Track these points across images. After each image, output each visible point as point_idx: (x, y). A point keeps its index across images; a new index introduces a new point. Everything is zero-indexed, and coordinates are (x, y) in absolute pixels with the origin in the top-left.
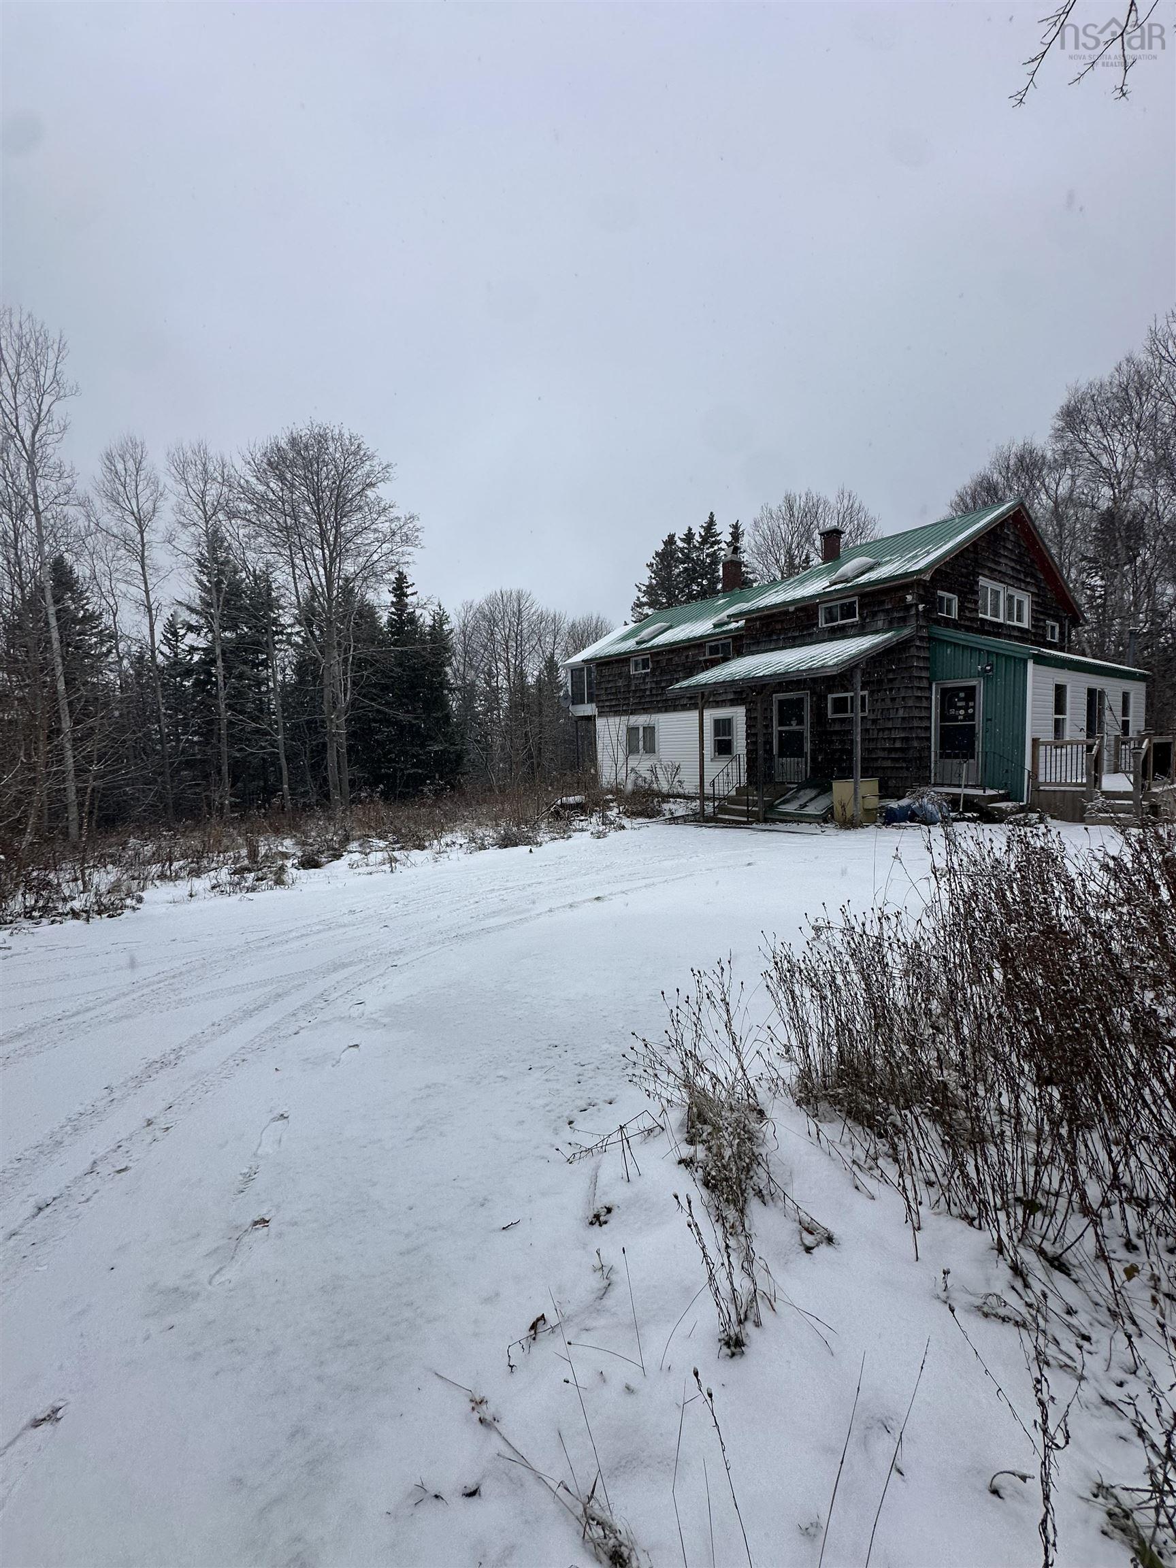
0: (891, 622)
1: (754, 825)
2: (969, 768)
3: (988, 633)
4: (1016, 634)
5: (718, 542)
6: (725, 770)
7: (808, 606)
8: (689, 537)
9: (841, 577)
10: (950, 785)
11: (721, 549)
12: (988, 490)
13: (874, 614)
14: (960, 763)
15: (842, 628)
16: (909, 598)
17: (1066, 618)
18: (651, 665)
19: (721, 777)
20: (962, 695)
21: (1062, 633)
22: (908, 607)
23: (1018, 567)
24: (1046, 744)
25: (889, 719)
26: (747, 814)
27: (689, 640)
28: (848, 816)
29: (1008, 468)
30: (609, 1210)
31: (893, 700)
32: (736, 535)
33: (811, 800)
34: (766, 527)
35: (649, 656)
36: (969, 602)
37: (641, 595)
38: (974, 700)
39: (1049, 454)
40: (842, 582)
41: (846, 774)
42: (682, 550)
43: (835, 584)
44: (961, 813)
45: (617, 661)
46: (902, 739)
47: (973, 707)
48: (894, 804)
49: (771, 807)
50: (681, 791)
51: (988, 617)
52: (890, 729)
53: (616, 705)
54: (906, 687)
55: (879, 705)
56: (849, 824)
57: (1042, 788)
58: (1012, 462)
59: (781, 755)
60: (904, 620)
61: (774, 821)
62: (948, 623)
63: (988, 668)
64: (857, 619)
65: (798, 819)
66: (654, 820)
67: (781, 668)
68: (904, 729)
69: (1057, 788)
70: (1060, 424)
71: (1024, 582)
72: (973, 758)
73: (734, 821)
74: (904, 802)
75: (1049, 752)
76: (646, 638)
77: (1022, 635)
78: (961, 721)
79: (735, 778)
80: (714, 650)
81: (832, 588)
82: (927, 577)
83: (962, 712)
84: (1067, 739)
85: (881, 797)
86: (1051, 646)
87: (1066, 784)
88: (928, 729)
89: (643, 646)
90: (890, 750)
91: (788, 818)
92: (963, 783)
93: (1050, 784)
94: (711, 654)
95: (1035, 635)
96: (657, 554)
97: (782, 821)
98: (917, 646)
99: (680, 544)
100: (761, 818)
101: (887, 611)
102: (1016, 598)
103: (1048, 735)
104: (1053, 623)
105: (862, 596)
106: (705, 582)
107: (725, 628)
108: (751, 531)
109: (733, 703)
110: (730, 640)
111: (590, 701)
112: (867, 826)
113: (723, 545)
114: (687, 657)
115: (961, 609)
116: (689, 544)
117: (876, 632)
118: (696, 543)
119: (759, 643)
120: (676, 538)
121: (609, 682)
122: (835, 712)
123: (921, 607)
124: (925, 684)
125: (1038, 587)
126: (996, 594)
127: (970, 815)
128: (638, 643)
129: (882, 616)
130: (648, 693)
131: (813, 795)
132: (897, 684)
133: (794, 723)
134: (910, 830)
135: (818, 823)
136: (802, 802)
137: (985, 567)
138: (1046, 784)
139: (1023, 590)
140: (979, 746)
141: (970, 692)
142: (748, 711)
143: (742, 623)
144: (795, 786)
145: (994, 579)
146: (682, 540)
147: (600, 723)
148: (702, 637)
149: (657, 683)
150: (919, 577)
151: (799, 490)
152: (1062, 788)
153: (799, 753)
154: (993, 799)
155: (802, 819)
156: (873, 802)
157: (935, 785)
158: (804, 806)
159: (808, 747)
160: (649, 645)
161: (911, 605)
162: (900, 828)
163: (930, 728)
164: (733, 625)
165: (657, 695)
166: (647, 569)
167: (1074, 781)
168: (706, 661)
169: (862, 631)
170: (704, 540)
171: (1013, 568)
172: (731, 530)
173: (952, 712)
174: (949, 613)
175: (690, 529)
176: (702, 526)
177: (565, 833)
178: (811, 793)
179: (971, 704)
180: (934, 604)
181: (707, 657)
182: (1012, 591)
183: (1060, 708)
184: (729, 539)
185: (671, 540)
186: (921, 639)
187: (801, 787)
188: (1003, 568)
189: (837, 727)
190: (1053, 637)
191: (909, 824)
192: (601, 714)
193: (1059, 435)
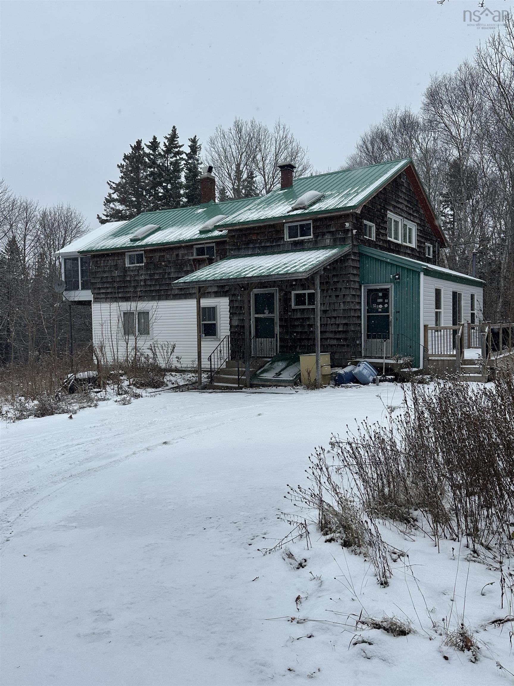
0: (335, 240)
1: (244, 390)
2: (387, 346)
3: (393, 251)
4: (409, 252)
5: (179, 153)
6: (219, 348)
7: (277, 224)
8: (154, 145)
9: (298, 204)
10: (376, 358)
11: (182, 159)
12: (382, 139)
13: (323, 234)
14: (382, 342)
15: (302, 242)
16: (347, 224)
17: (436, 241)
18: (145, 260)
19: (216, 354)
20: (380, 294)
21: (434, 252)
22: (347, 231)
23: (409, 205)
24: (432, 329)
25: (334, 310)
26: (238, 381)
27: (180, 242)
28: (312, 380)
29: (395, 127)
30: (306, 561)
31: (337, 296)
32: (194, 148)
33: (283, 369)
34: (220, 145)
35: (143, 252)
36: (382, 229)
37: (112, 191)
38: (388, 298)
39: (421, 120)
40: (301, 208)
41: (310, 350)
42: (148, 155)
43: (296, 209)
44: (384, 376)
45: (113, 255)
46: (345, 324)
47: (388, 303)
48: (341, 371)
49: (255, 375)
50: (179, 366)
51: (392, 240)
52: (335, 318)
53: (111, 293)
54: (345, 288)
55: (327, 300)
56: (313, 386)
57: (430, 358)
58: (398, 122)
59: (257, 336)
60: (344, 240)
61: (258, 386)
62: (370, 243)
63: (397, 277)
64: (312, 237)
65: (277, 383)
66: (160, 389)
67: (264, 271)
68: (345, 317)
69: (439, 358)
70: (426, 101)
71: (413, 216)
72: (389, 338)
73: (227, 388)
74: (348, 369)
75: (433, 334)
76: (140, 237)
77: (412, 253)
78: (380, 312)
79: (225, 354)
80: (201, 251)
81: (295, 212)
82: (359, 211)
83: (381, 306)
84: (442, 325)
85: (332, 366)
86: (428, 261)
87: (444, 355)
88: (360, 317)
89: (137, 243)
90: (335, 332)
91: (268, 383)
92: (384, 356)
93: (435, 355)
94: (198, 255)
95: (419, 252)
96: (126, 157)
97: (264, 386)
98: (352, 260)
99: (147, 150)
100: (248, 384)
101: (332, 233)
102: (408, 227)
103: (432, 324)
104: (429, 245)
105: (315, 220)
106: (169, 186)
107: (210, 235)
108: (208, 147)
109: (217, 294)
110: (214, 245)
111: (85, 287)
112: (325, 387)
113: (184, 156)
114: (177, 255)
115: (378, 234)
116: (154, 150)
117: (325, 247)
118: (161, 151)
119: (239, 249)
120: (143, 145)
121: (104, 272)
122: (296, 304)
123: (354, 231)
124: (357, 286)
125: (421, 220)
126: (396, 222)
127: (390, 377)
128: (132, 240)
129: (328, 236)
130: (142, 283)
131: (284, 366)
132: (339, 286)
133: (266, 311)
134: (354, 388)
135: (293, 386)
136: (277, 371)
137: (390, 204)
138: (432, 355)
139: (412, 221)
140: (392, 330)
141: (386, 293)
142: (231, 302)
143: (225, 232)
144: (269, 360)
145: (396, 213)
146: (148, 147)
147: (96, 308)
148: (190, 240)
149: (151, 275)
150: (354, 211)
151: (246, 119)
152: (442, 358)
153: (271, 335)
154: (401, 366)
155: (279, 384)
156: (328, 370)
157: (366, 357)
158: (279, 374)
159: (277, 330)
160: (144, 242)
161: (348, 230)
162: (347, 387)
163: (361, 316)
164: (216, 233)
165: (150, 285)
166: (118, 170)
167: (449, 353)
168: (194, 260)
169: (315, 246)
170: (168, 150)
171: (407, 206)
172: (190, 143)
173: (375, 306)
174: (370, 236)
175: (155, 138)
176: (166, 138)
177: (91, 402)
178: (281, 365)
179: (386, 301)
180: (362, 229)
181: (195, 257)
182: (406, 222)
183: (438, 305)
184: (188, 150)
185: (138, 147)
186: (354, 254)
187: (275, 360)
188: (401, 206)
189: (299, 315)
190: (429, 255)
191: (352, 384)
192: (97, 300)
193: (426, 109)
